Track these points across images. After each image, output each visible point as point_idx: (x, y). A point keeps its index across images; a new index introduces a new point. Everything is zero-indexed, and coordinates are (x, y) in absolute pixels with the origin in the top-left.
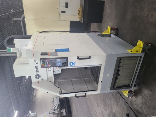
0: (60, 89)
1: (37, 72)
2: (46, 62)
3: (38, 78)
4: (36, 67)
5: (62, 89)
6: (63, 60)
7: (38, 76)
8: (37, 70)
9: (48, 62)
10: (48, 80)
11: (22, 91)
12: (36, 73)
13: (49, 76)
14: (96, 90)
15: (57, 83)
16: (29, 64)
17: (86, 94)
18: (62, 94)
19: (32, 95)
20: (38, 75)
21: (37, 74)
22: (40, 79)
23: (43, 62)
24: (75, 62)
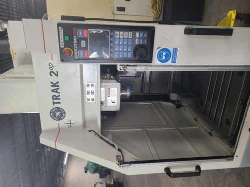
0: (119, 150)
1: (55, 101)
2: (79, 40)
3: (59, 119)
4: (54, 85)
5: (123, 150)
6: (137, 34)
7: (58, 114)
8: (57, 94)
9: (86, 39)
10: (84, 126)
11: (43, 167)
12: (54, 103)
13: (88, 115)
14: (230, 157)
15: (110, 136)
16: (34, 78)
17: (198, 167)
18: (127, 163)
19: (60, 176)
20: (58, 109)
21: (56, 105)
22: (63, 123)
23: (67, 38)
24: (175, 50)
